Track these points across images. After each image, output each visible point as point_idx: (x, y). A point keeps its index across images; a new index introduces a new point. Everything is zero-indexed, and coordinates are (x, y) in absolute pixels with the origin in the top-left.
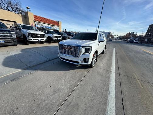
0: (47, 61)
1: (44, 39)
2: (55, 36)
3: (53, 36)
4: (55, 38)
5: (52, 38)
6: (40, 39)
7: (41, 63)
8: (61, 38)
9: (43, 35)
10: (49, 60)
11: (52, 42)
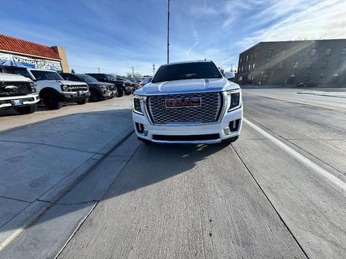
0: (100, 161)
1: (34, 97)
2: (68, 86)
3: (62, 86)
4: (69, 90)
5: (60, 91)
6: (17, 100)
7: (82, 172)
8: (86, 90)
9: (27, 83)
10: (101, 156)
11: (61, 104)
